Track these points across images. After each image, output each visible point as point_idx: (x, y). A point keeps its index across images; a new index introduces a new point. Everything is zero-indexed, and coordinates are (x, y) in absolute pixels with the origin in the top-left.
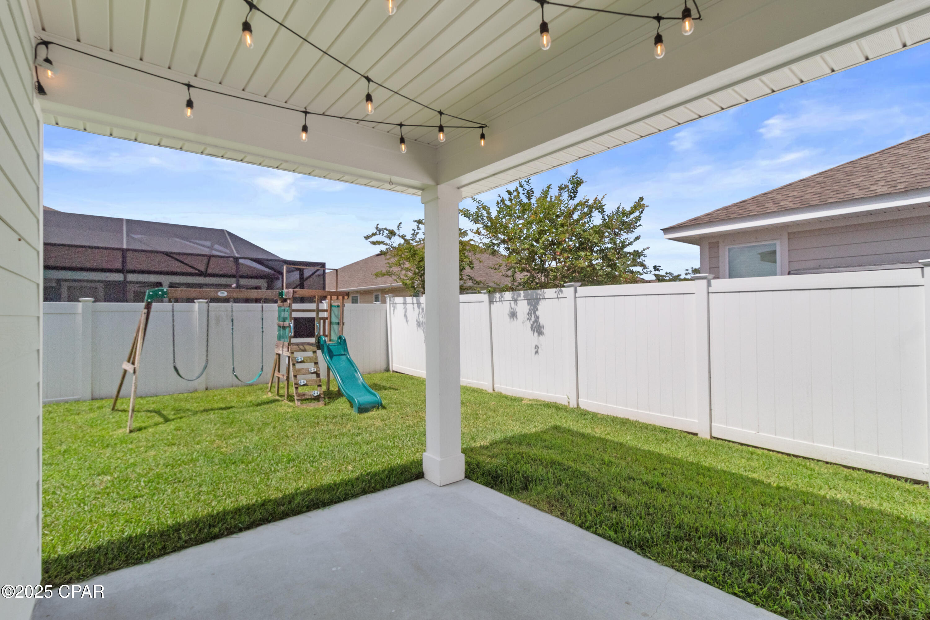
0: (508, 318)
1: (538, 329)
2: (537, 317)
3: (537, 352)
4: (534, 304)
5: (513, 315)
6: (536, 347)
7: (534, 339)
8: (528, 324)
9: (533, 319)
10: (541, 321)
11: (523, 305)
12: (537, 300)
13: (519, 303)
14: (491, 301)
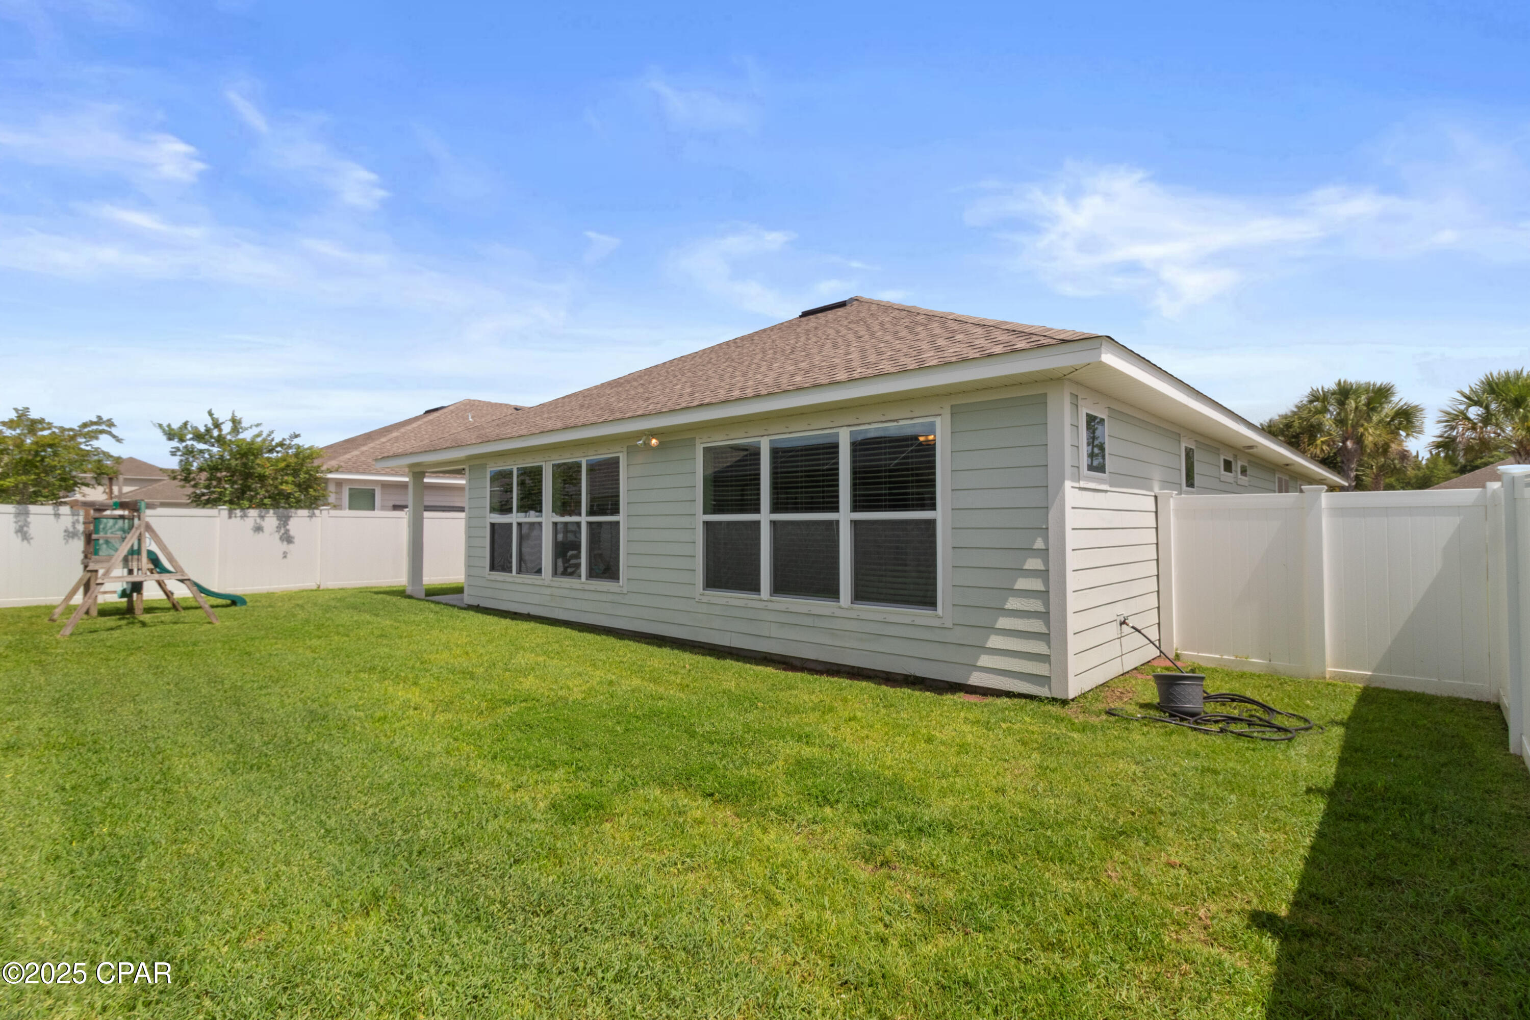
0: (252, 532)
1: (287, 539)
2: (287, 531)
3: (285, 557)
4: (284, 521)
5: (258, 529)
6: (285, 553)
7: (284, 546)
8: (277, 536)
9: (283, 531)
10: (292, 533)
11: (271, 520)
12: (288, 518)
13: (266, 519)
14: (230, 517)
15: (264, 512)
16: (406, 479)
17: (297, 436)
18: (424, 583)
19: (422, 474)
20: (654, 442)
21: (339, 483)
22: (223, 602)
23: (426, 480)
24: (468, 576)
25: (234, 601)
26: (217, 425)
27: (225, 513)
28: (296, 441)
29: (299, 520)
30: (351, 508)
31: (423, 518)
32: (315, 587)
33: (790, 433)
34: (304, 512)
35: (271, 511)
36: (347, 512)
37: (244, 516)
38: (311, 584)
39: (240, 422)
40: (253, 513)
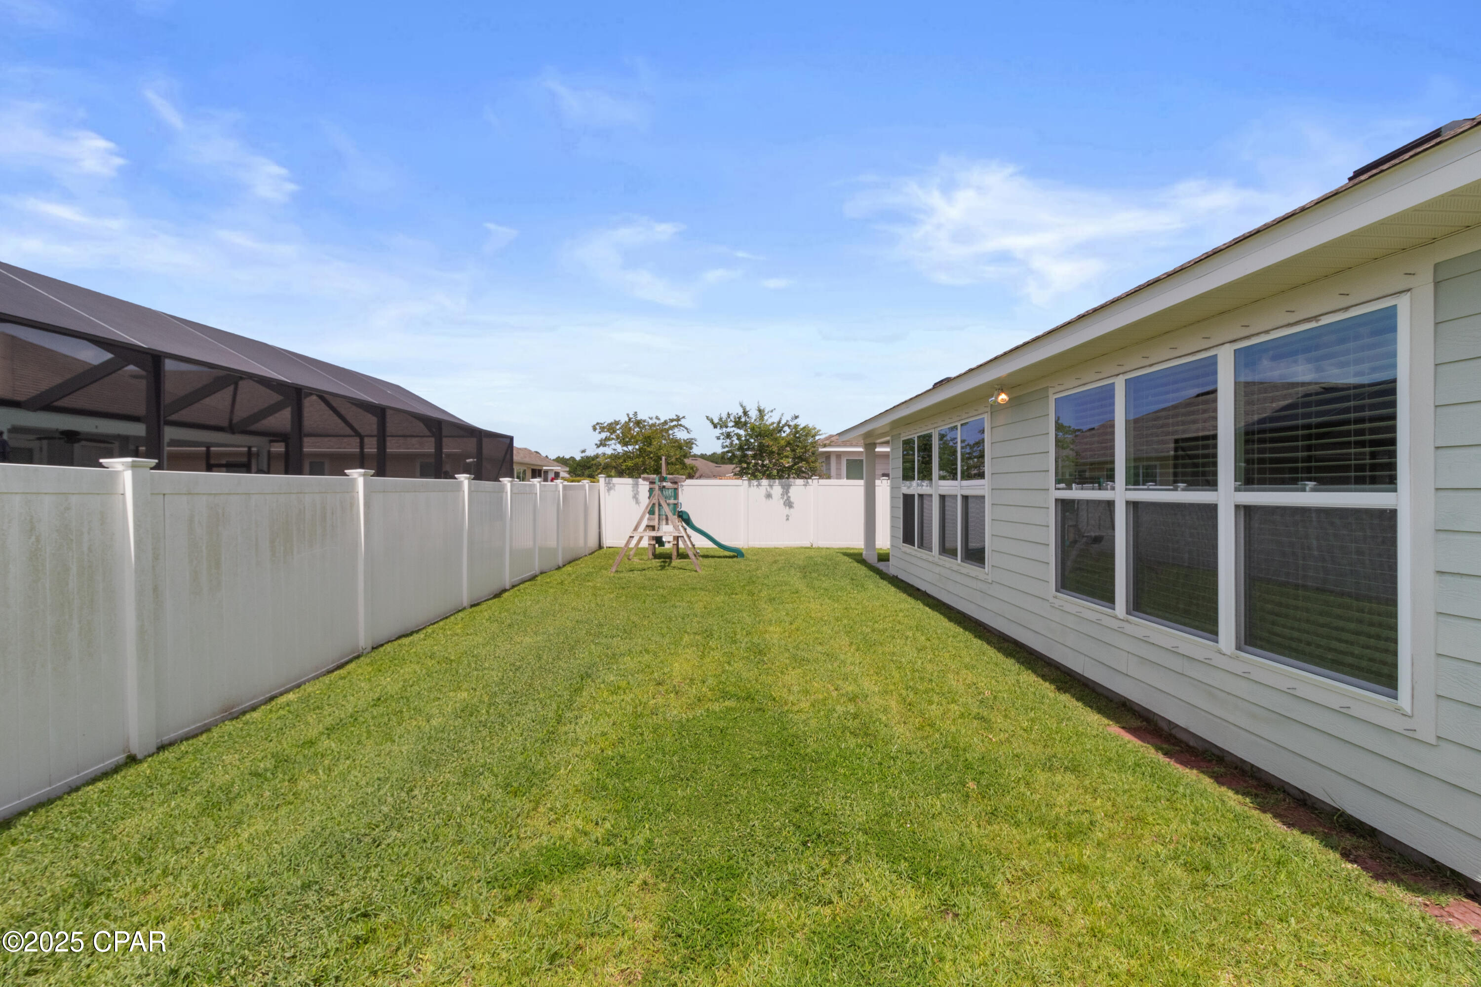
0: (764, 499)
1: (789, 504)
2: (789, 497)
3: (788, 519)
4: (786, 489)
5: (769, 496)
6: (787, 516)
7: (787, 510)
8: (782, 502)
9: (785, 498)
10: (792, 499)
11: (777, 489)
12: (789, 486)
13: (774, 487)
14: (750, 486)
15: (772, 481)
16: (861, 449)
17: (796, 417)
18: (877, 546)
19: (874, 445)
20: (1003, 397)
21: (839, 455)
22: (727, 553)
23: (877, 450)
24: (892, 546)
25: (737, 554)
26: (745, 413)
27: (746, 483)
28: (796, 422)
29: (798, 487)
30: (848, 478)
31: (874, 486)
32: (809, 546)
33: (1151, 365)
34: (800, 482)
35: (777, 481)
36: (844, 481)
37: (759, 485)
38: (807, 544)
39: (764, 411)
40: (765, 482)
